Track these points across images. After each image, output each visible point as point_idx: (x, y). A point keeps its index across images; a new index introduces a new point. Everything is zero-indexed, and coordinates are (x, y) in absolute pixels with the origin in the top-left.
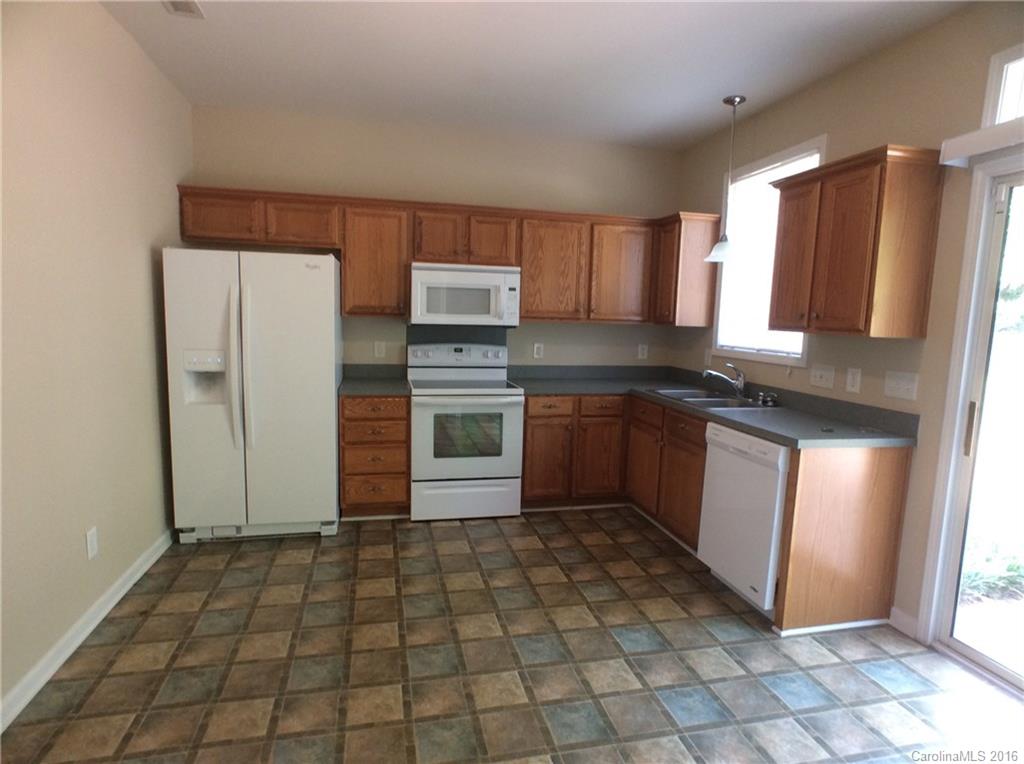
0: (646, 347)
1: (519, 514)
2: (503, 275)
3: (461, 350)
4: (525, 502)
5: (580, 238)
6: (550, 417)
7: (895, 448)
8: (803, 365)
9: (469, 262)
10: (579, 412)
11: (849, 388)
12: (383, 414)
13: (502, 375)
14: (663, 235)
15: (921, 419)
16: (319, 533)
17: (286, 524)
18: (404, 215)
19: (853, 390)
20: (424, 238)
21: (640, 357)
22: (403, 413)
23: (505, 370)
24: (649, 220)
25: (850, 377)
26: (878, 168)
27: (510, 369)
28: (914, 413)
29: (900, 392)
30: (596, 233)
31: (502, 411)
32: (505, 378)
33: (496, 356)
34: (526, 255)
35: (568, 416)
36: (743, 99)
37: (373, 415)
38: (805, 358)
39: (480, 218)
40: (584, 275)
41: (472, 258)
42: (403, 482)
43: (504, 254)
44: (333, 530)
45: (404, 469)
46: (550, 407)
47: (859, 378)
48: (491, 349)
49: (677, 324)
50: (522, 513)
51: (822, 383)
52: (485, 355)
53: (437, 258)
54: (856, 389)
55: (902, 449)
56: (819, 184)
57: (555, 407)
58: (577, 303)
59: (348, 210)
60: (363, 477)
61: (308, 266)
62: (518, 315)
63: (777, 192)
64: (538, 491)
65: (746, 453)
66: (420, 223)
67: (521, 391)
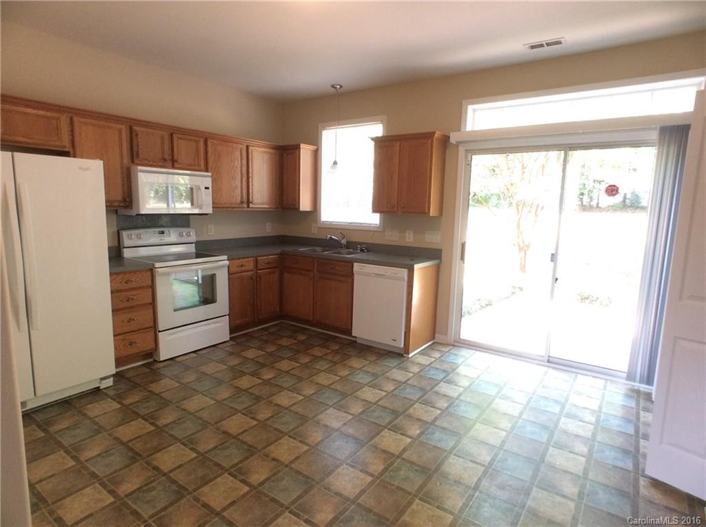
0: (270, 224)
1: (228, 339)
2: (201, 178)
3: (163, 233)
4: (232, 330)
5: (241, 155)
6: (241, 272)
7: (433, 265)
8: (381, 230)
9: (173, 167)
10: (257, 267)
11: (407, 240)
12: (134, 285)
13: (192, 249)
14: (285, 155)
15: (443, 251)
16: (99, 387)
17: (73, 387)
18: (123, 127)
19: (410, 240)
20: (140, 147)
21: (268, 231)
22: (149, 283)
23: (194, 245)
24: (278, 146)
25: (407, 234)
26: (430, 141)
27: (197, 243)
28: (440, 248)
29: (432, 239)
30: (250, 151)
31: (213, 273)
32: (194, 250)
33: (188, 235)
34: (210, 165)
35: (251, 271)
36: (341, 87)
37: (126, 286)
38: (382, 226)
39: (180, 136)
40: (245, 179)
41: (176, 165)
42: (152, 334)
43: (197, 163)
44: (110, 382)
45: (152, 324)
46: (242, 266)
47: (412, 234)
48: (184, 231)
49: (301, 210)
50: (231, 338)
51: (392, 238)
52: (181, 235)
53: (151, 163)
54: (411, 240)
55: (435, 265)
56: (399, 143)
57: (244, 266)
58: (242, 197)
59: (76, 119)
60: (121, 336)
61: (81, 168)
62: (211, 206)
63: (373, 143)
64: (238, 322)
65: (384, 275)
66: (137, 135)
67: (226, 257)
